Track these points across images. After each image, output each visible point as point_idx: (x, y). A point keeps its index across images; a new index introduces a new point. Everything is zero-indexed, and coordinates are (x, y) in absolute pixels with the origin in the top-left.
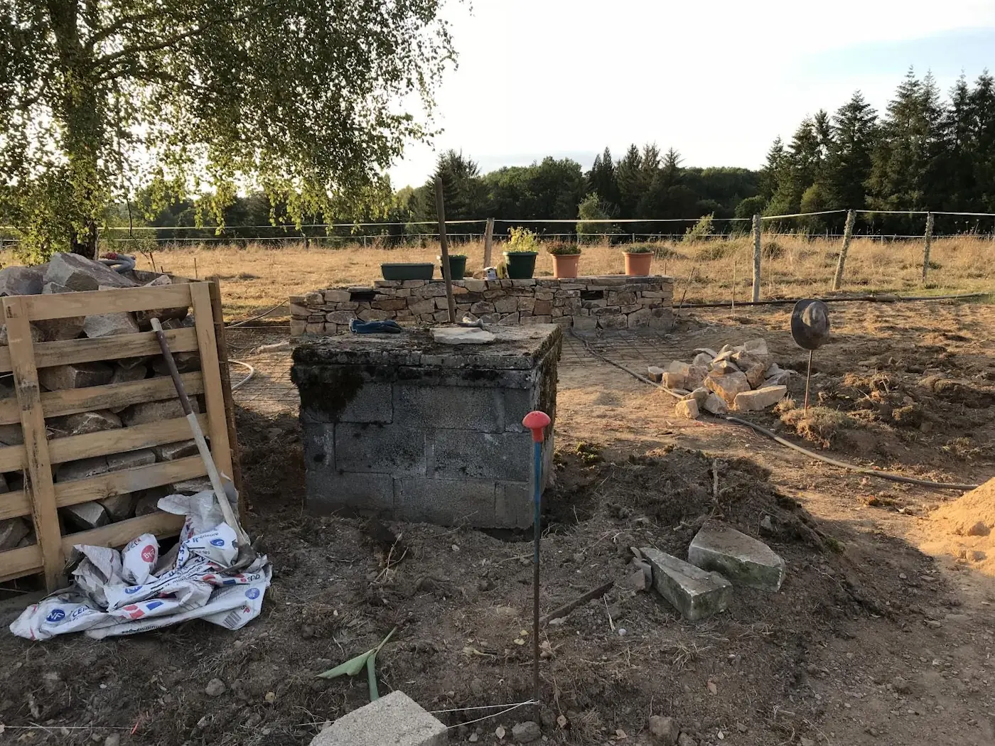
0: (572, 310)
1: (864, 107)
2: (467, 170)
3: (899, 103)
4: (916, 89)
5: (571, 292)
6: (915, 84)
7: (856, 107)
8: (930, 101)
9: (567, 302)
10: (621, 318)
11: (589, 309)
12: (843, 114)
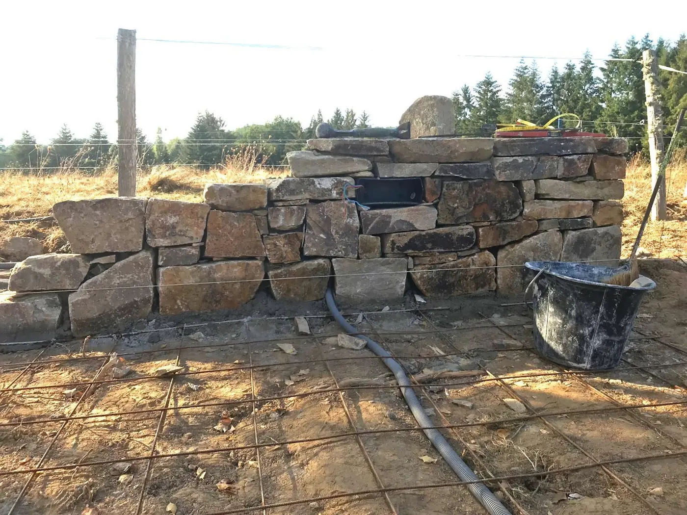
0: (329, 241)
1: (493, 83)
2: (219, 123)
3: (516, 81)
4: (526, 71)
5: (327, 183)
6: (526, 68)
7: (488, 83)
8: (535, 79)
9: (313, 217)
10: (477, 261)
11: (383, 236)
12: (480, 87)
